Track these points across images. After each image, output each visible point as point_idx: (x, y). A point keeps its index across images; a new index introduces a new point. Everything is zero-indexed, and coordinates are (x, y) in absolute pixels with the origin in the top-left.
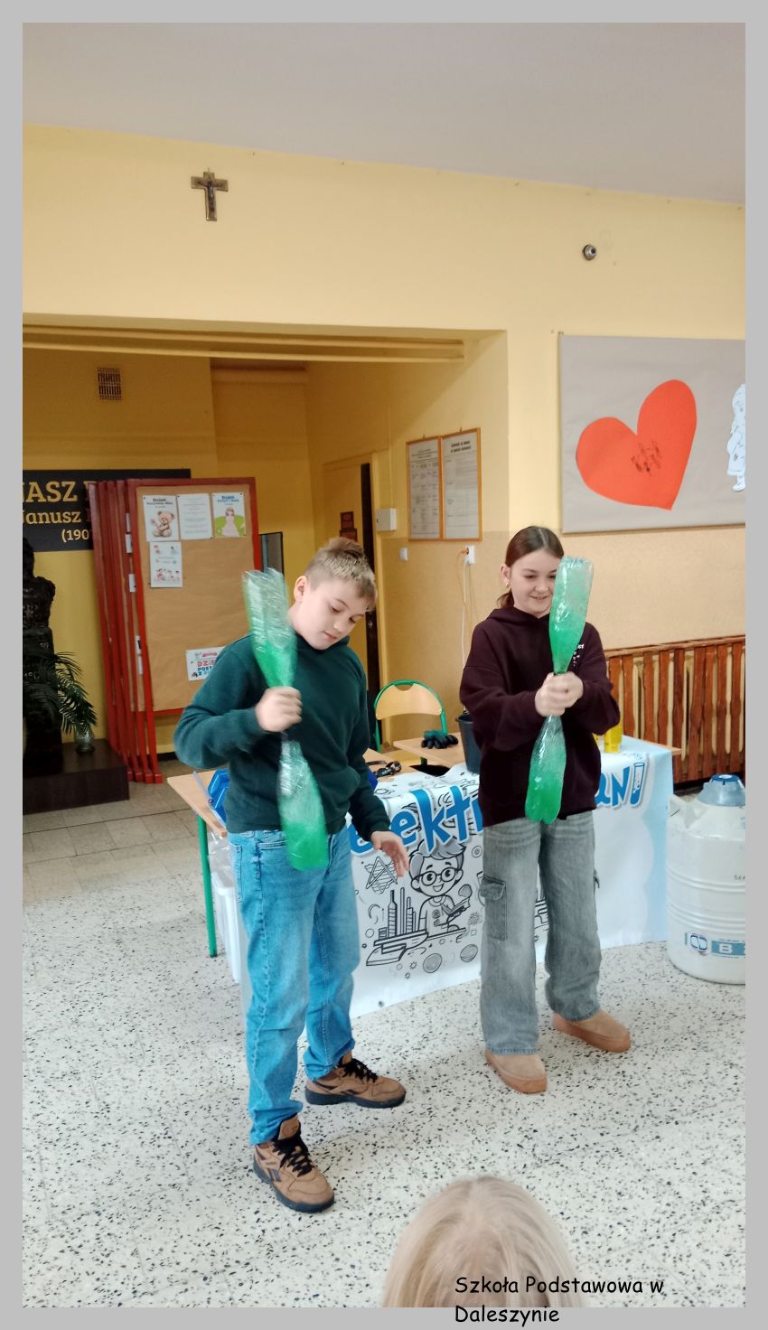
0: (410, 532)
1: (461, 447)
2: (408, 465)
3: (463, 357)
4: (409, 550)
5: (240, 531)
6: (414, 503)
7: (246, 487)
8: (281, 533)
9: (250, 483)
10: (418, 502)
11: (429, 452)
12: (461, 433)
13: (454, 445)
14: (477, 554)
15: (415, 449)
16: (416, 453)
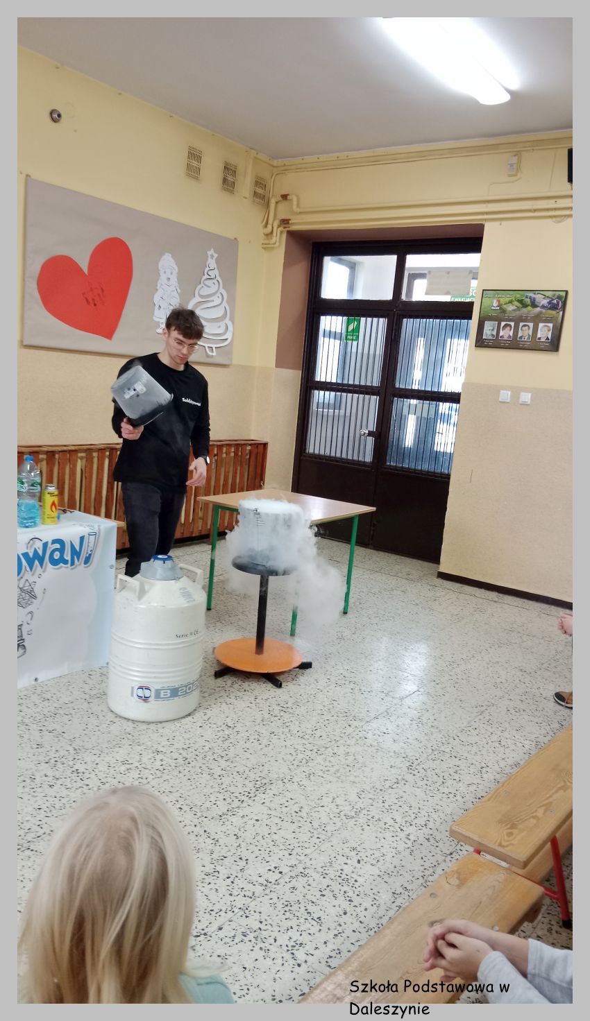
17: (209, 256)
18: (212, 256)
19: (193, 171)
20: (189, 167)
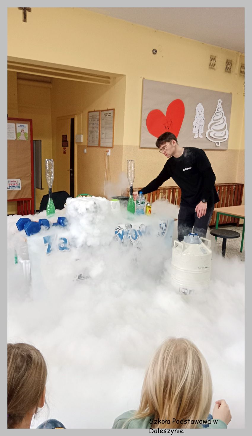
0: (88, 143)
1: (107, 115)
2: (88, 119)
3: (110, 83)
4: (87, 149)
5: (26, 138)
6: (90, 133)
7: (29, 123)
8: (41, 140)
9: (30, 121)
10: (91, 133)
11: (96, 116)
12: (108, 110)
13: (105, 114)
14: (111, 152)
15: (91, 114)
16: (91, 115)
17: (219, 102)
18: (220, 102)
19: (212, 66)
20: (210, 64)
